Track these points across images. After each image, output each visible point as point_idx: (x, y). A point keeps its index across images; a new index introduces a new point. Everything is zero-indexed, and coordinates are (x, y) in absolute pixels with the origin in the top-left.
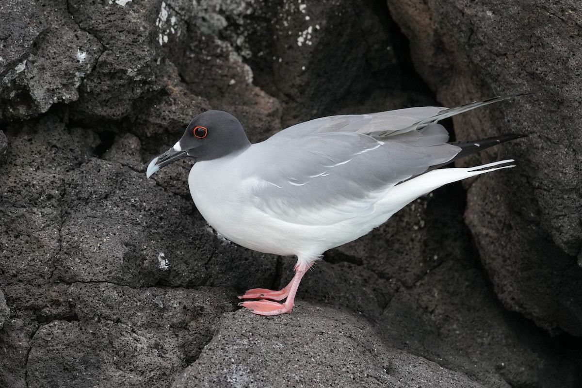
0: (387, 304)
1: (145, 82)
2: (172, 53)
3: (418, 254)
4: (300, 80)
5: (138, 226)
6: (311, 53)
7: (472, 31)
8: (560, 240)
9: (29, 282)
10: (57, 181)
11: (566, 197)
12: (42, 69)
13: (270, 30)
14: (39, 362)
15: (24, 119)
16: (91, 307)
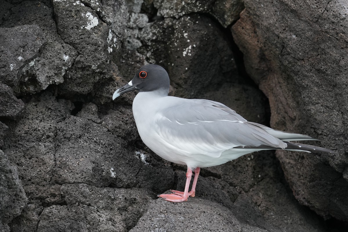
0: (235, 200)
1: (101, 73)
2: (114, 58)
3: (251, 173)
4: (184, 75)
5: (98, 153)
6: (191, 60)
7: (283, 47)
8: (334, 164)
9: (38, 184)
10: (52, 127)
11: (337, 139)
12: (44, 65)
13: (167, 48)
14: (44, 228)
15: (32, 94)
16: (74, 197)
